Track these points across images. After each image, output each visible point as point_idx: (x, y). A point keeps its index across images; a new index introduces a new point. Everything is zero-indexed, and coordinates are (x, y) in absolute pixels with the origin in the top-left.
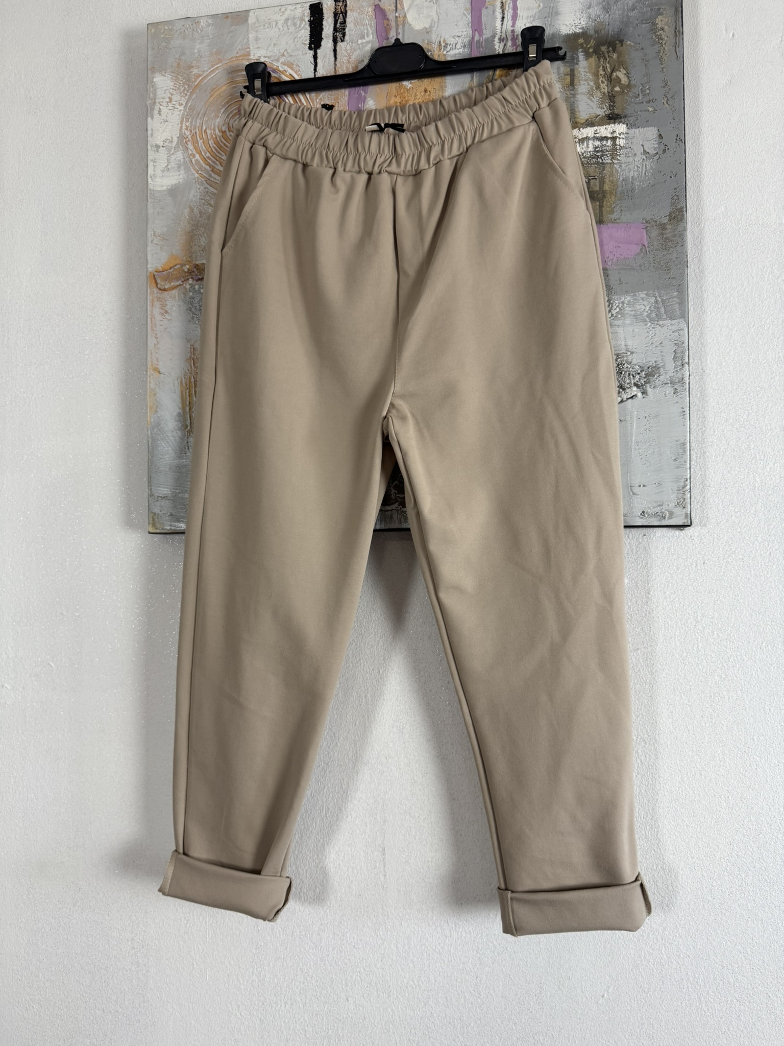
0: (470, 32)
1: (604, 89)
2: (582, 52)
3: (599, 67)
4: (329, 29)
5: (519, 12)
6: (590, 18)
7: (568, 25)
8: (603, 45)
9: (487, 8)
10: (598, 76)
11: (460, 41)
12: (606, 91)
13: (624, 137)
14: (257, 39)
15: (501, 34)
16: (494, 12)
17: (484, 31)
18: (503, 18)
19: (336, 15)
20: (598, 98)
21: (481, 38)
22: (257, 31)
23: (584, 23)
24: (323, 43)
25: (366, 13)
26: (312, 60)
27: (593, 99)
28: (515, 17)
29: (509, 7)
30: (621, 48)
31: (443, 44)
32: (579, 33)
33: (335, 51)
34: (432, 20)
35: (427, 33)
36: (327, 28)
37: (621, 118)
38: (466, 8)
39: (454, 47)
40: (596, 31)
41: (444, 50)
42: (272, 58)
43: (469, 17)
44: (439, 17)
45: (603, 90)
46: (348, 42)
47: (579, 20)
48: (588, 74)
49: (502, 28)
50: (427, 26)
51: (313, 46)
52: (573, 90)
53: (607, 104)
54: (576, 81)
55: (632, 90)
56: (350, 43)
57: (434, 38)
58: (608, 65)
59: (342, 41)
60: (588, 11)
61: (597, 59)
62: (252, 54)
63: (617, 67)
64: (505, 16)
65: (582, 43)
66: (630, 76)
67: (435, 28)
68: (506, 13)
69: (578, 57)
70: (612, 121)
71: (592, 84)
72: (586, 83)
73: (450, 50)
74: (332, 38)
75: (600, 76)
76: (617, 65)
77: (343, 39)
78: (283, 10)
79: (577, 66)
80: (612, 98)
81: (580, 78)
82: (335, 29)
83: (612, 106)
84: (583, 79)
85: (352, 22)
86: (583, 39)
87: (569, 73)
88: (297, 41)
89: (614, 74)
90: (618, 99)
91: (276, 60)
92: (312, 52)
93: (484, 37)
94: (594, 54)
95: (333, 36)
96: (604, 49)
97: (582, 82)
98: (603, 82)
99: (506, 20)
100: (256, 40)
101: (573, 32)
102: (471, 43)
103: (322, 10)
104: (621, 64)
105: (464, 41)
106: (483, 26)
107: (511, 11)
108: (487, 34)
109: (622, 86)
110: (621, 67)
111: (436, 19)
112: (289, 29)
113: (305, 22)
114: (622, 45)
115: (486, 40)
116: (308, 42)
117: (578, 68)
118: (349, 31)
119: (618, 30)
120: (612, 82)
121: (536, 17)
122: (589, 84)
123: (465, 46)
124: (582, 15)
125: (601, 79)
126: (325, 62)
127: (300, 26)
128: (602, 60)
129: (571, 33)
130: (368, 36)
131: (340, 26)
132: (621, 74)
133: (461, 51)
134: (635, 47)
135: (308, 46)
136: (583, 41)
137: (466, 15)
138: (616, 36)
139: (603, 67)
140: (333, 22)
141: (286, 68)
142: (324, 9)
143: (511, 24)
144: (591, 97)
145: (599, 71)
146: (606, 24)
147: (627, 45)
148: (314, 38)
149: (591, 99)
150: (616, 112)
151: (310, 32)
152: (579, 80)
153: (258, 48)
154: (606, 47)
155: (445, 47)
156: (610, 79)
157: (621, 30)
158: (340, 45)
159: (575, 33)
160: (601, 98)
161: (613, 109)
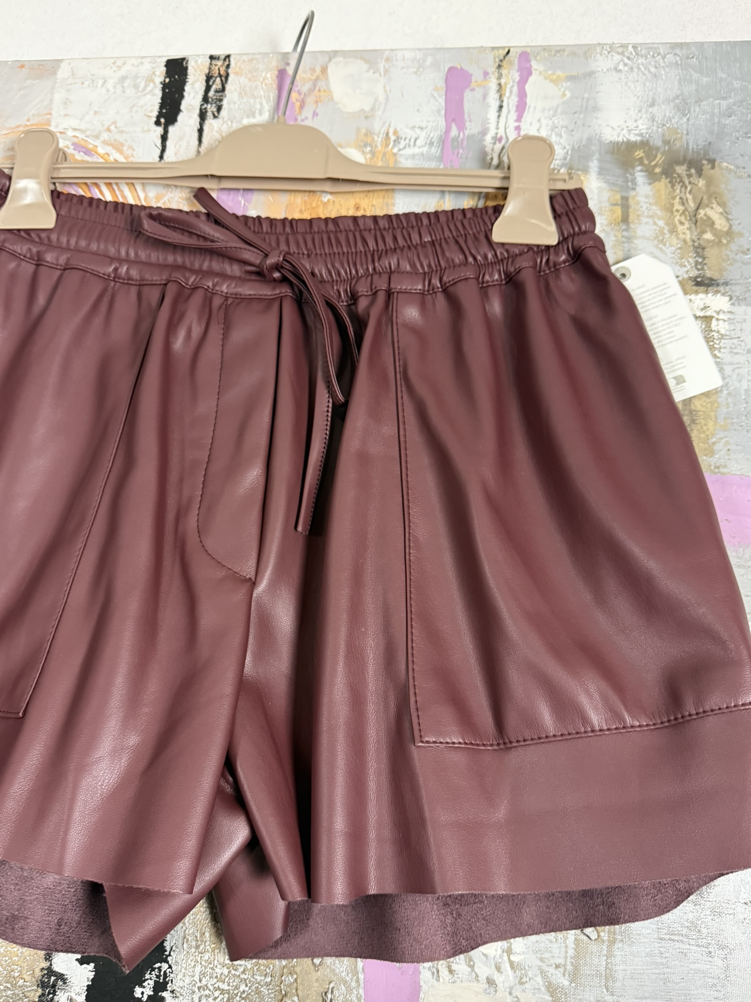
0: (442, 123)
1: (684, 233)
2: (641, 171)
3: (674, 198)
4: (194, 98)
5: (528, 100)
6: (653, 120)
7: (616, 127)
8: (679, 163)
9: (473, 90)
10: (672, 212)
11: (423, 135)
12: (688, 237)
13: (725, 318)
14: (66, 102)
15: (496, 131)
16: (485, 97)
17: (468, 124)
18: (501, 107)
19: (209, 78)
20: (674, 248)
21: (461, 134)
22: (68, 90)
23: (645, 127)
24: (180, 117)
25: (261, 79)
26: (159, 142)
27: (664, 248)
28: (521, 108)
29: (511, 92)
30: (712, 171)
31: (393, 138)
32: (636, 142)
33: (201, 131)
34: (376, 100)
35: (366, 118)
36: (192, 96)
37: (718, 285)
38: (437, 87)
39: (412, 143)
40: (666, 142)
41: (394, 146)
42: (88, 133)
43: (442, 101)
44: (388, 96)
45: (682, 236)
46: (226, 119)
47: (636, 121)
48: (654, 208)
49: (498, 122)
50: (367, 109)
51: (163, 120)
52: (627, 230)
53: (690, 260)
54: (632, 217)
55: (736, 240)
56: (229, 123)
57: (377, 126)
58: (690, 197)
59: (215, 117)
60: (651, 110)
61: (669, 186)
62: (53, 124)
63: (705, 201)
64: (505, 104)
65: (642, 158)
66: (730, 217)
67: (380, 113)
68: (505, 99)
69: (635, 179)
70: (702, 288)
71: (661, 223)
72: (650, 221)
73: (405, 147)
74: (198, 111)
75: (675, 213)
76: (705, 197)
77: (216, 114)
78: (119, 63)
79: (632, 193)
80: (700, 250)
81: (639, 213)
82: (206, 99)
83: (701, 263)
84: (646, 214)
85: (235, 90)
86: (643, 152)
87: (619, 202)
88: (136, 112)
89: (702, 212)
90: (711, 253)
91: (93, 136)
92: (160, 130)
93: (467, 132)
94: (663, 176)
95: (201, 110)
96: (681, 170)
97: (644, 220)
98: (682, 223)
99: (504, 109)
100: (65, 104)
101: (625, 140)
102: (444, 140)
103: (186, 68)
104: (713, 196)
105: (432, 135)
106: (466, 116)
107: (514, 100)
108: (472, 128)
109: (716, 233)
110: (714, 201)
111: (382, 98)
112: (124, 92)
113: (154, 83)
114: (713, 167)
115: (470, 138)
116: (155, 113)
117: (636, 196)
118: (229, 103)
119: (704, 143)
120: (698, 224)
121: (559, 110)
122: (655, 224)
123: (431, 144)
124: (640, 115)
125: (678, 218)
126: (180, 146)
127: (144, 89)
128: (678, 187)
129: (620, 139)
130: (261, 113)
131: (214, 95)
132: (713, 212)
133: (425, 150)
134: (735, 173)
135: (155, 119)
136: (642, 155)
137: (434, 97)
138: (702, 152)
139: (681, 198)
140: (204, 88)
141: (109, 149)
142: (190, 68)
143: (515, 118)
144: (660, 246)
145: (673, 204)
146: (682, 133)
147: (722, 169)
148: (166, 109)
149: (661, 249)
150: (708, 274)
151: (162, 99)
152: (639, 216)
153: (66, 115)
154: (684, 167)
155: (397, 141)
156: (694, 219)
157: (710, 143)
158: (211, 124)
159: (628, 141)
160: (680, 248)
161: (702, 269)
